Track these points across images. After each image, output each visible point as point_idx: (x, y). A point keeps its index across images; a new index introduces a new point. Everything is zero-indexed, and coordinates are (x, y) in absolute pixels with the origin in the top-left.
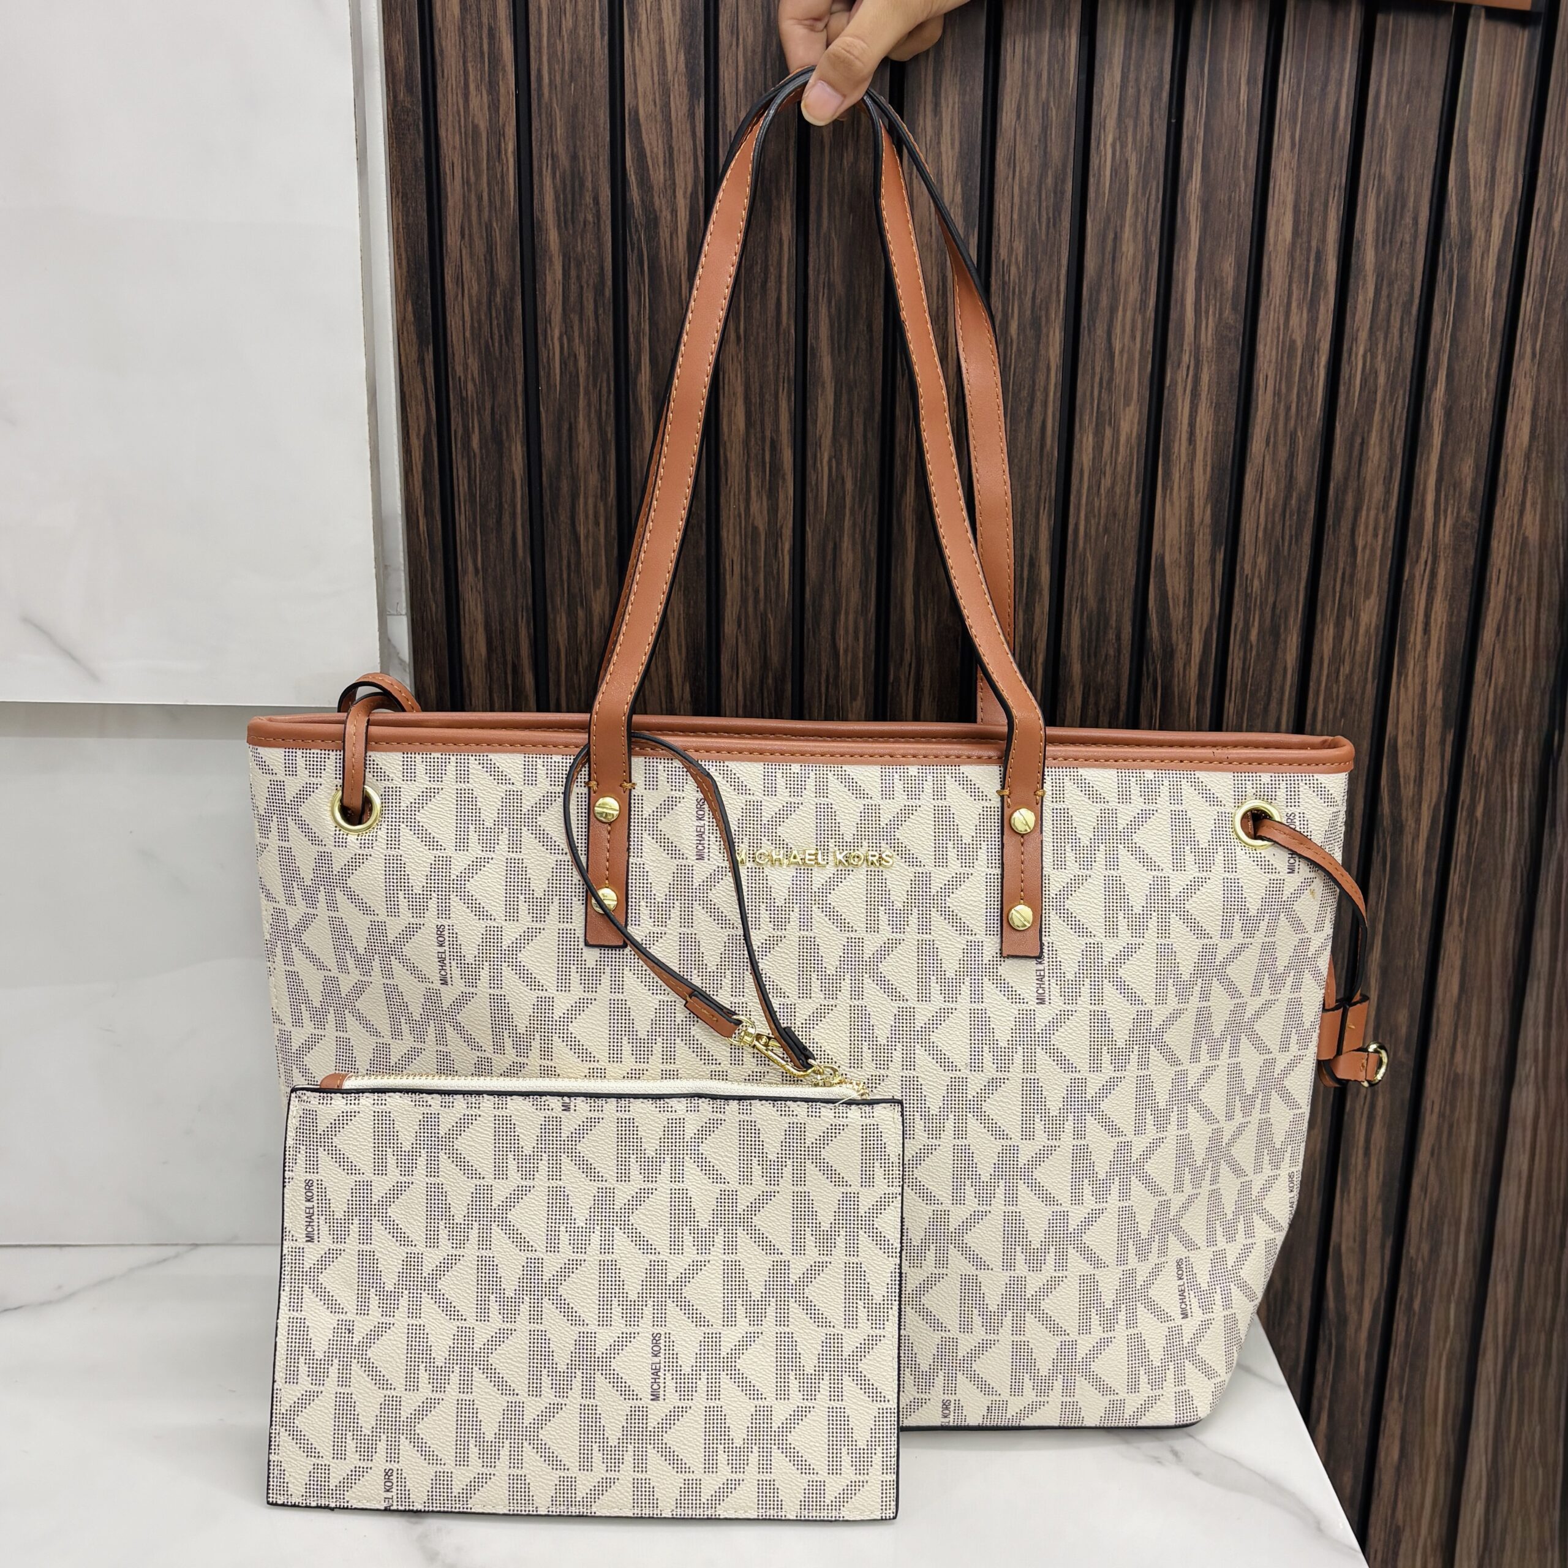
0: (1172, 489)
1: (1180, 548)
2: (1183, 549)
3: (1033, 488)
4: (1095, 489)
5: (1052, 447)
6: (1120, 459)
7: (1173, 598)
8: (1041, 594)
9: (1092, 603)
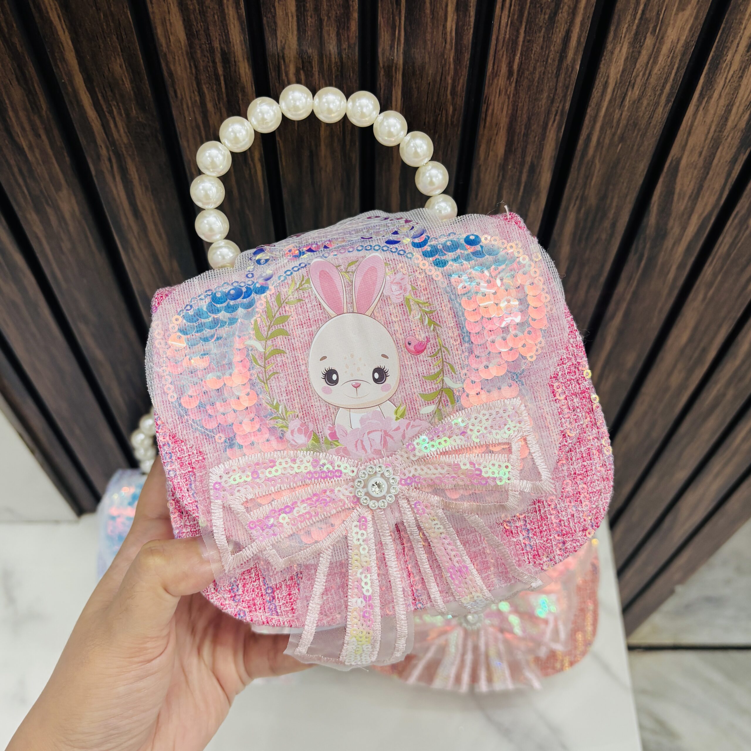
0: (710, 98)
1: (701, 153)
2: (703, 153)
3: (544, 101)
4: (618, 101)
5: (574, 60)
6: (656, 70)
7: (679, 194)
8: (538, 195)
9: (592, 200)
